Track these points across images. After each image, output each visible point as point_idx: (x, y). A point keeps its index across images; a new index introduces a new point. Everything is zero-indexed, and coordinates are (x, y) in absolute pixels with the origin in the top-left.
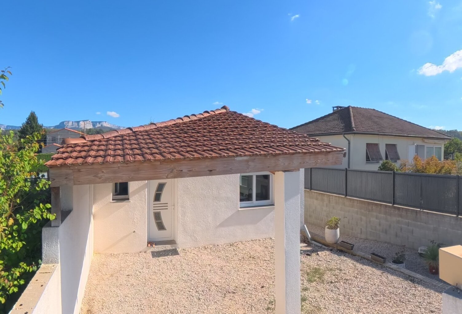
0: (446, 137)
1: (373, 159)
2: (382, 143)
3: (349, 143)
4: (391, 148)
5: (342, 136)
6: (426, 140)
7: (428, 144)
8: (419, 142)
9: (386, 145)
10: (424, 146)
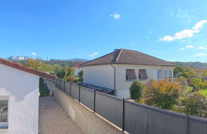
0: (175, 65)
1: (130, 79)
2: (137, 69)
3: (115, 69)
4: (142, 71)
5: (110, 65)
6: (163, 67)
7: (165, 69)
8: (159, 68)
9: (139, 70)
10: (162, 70)
